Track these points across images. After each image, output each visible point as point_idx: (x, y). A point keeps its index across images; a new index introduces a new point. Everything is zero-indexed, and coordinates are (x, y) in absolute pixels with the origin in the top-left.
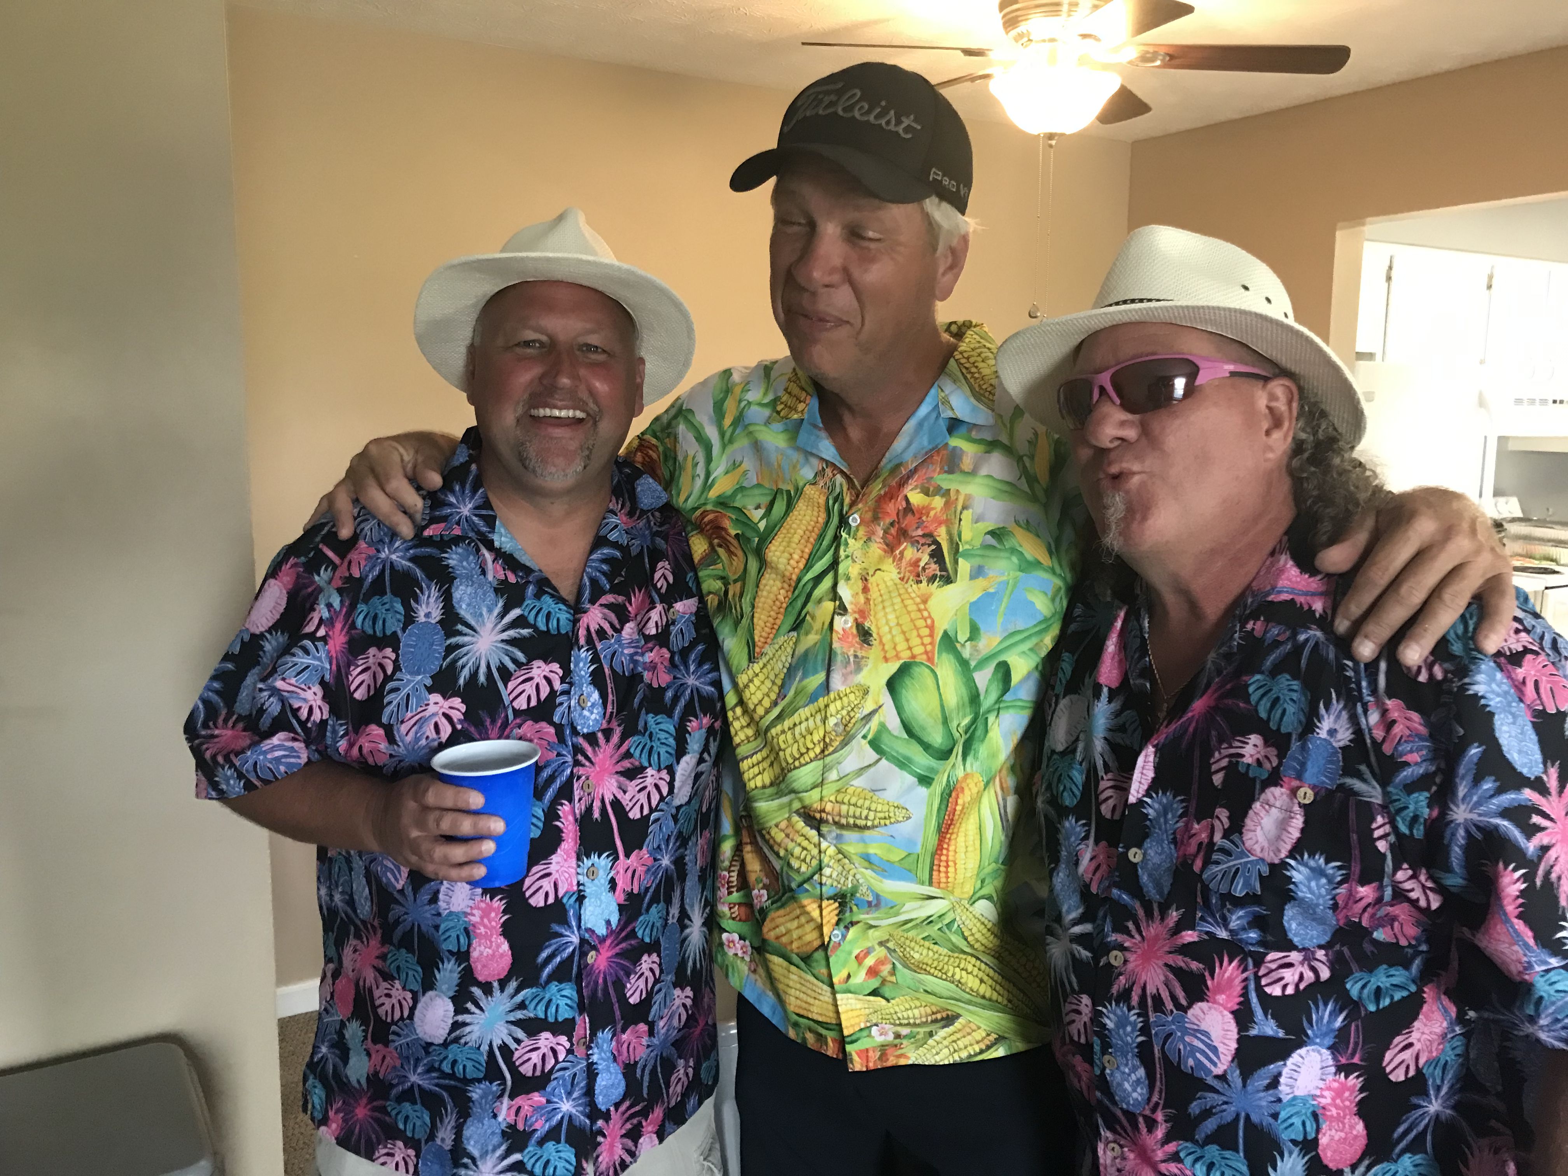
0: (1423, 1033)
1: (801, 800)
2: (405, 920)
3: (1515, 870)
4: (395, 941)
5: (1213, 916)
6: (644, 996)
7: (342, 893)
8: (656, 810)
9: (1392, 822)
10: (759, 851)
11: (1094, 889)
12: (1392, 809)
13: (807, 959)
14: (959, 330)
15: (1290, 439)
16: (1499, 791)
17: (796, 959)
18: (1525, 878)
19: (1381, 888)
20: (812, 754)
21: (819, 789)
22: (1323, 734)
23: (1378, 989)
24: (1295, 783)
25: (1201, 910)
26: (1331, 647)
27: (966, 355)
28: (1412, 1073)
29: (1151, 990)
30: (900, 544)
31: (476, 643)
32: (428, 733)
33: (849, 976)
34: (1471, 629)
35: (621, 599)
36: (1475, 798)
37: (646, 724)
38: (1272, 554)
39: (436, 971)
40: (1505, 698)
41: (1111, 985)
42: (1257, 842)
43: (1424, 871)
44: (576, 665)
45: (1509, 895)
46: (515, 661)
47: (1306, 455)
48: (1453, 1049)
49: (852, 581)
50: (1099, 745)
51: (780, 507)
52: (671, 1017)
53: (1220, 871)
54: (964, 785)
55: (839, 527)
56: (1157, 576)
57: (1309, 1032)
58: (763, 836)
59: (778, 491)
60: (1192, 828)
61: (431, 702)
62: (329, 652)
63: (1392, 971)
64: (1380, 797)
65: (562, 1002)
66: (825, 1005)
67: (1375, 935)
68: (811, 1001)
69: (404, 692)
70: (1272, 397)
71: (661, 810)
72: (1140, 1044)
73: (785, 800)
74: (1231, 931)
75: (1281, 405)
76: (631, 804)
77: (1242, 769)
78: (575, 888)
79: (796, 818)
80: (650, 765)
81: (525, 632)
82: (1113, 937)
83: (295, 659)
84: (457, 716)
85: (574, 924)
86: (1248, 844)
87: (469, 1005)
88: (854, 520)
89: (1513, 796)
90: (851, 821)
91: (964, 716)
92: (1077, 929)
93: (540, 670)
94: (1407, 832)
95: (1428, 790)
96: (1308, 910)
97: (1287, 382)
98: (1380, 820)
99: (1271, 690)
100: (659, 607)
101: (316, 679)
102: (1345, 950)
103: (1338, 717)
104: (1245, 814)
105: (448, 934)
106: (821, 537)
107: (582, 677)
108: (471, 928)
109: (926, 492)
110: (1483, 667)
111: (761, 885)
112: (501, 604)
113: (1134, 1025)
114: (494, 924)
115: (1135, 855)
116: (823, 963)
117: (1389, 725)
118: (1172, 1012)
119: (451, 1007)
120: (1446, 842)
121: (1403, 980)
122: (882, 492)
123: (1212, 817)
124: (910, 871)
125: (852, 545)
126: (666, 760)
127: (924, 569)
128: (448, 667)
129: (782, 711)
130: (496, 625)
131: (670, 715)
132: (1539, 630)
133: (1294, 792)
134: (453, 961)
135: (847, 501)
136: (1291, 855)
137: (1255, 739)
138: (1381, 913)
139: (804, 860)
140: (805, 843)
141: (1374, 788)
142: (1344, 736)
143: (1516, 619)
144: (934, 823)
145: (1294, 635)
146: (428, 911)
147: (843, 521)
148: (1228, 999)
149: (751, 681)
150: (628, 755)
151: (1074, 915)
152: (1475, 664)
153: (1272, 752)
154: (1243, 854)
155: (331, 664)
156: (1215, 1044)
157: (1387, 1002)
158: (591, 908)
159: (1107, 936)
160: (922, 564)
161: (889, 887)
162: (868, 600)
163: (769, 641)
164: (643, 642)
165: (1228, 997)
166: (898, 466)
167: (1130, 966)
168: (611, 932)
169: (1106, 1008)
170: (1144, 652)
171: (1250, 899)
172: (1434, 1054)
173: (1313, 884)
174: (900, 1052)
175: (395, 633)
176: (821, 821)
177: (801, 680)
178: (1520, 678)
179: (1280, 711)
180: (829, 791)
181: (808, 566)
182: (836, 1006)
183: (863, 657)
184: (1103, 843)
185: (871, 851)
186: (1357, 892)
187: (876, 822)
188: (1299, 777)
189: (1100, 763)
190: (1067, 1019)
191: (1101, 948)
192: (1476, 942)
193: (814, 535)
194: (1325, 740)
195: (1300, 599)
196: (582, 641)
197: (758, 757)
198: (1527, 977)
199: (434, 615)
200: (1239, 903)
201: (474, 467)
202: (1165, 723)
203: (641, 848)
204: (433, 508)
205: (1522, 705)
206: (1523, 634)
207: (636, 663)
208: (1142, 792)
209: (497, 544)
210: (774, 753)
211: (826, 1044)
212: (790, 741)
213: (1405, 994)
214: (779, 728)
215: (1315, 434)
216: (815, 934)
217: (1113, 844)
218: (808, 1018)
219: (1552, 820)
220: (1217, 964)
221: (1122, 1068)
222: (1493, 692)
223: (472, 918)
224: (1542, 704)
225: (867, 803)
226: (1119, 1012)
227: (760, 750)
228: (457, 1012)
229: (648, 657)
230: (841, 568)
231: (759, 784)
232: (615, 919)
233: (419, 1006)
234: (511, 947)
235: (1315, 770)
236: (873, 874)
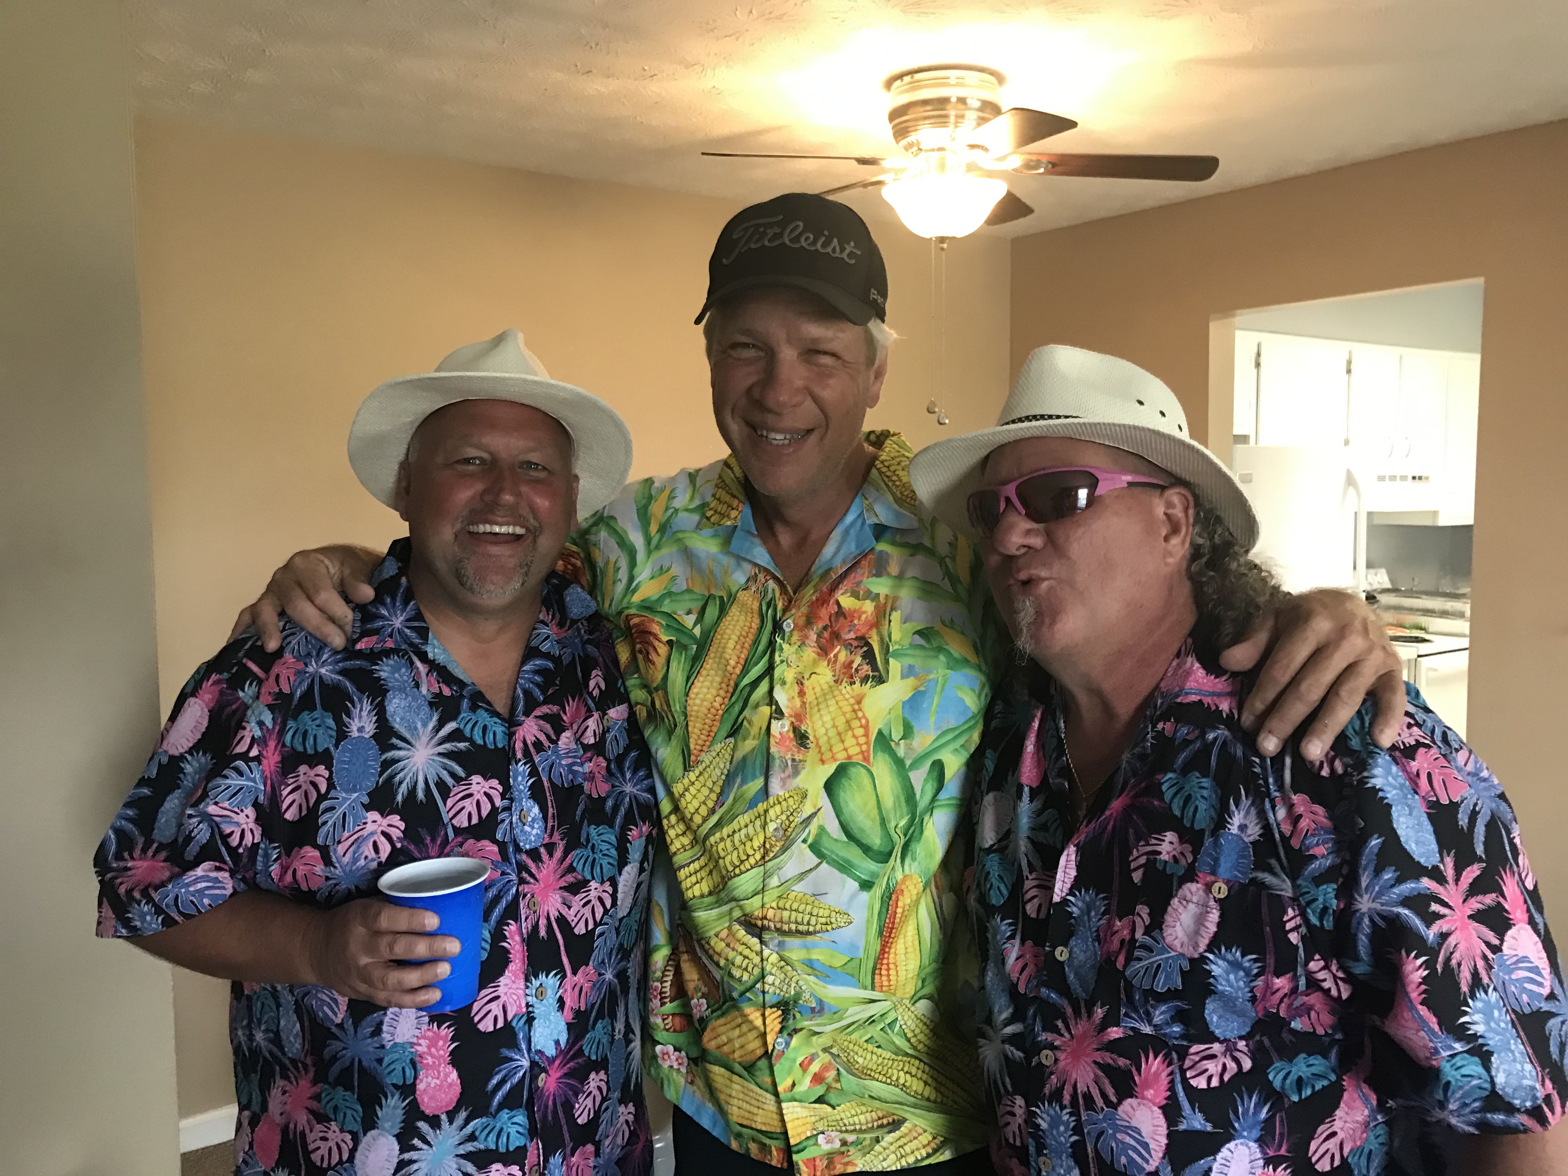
0: (1346, 1122)
1: (741, 908)
2: (344, 1056)
3: (1417, 957)
4: (331, 1078)
5: (1136, 1011)
6: (592, 1115)
7: (267, 1031)
8: (601, 924)
9: (1303, 914)
10: (696, 961)
11: (1022, 989)
12: (1303, 903)
13: (750, 1068)
14: (879, 439)
15: (1187, 545)
16: (1400, 881)
17: (738, 1068)
18: (1427, 965)
19: (1295, 978)
20: (752, 861)
21: (760, 896)
22: (1234, 830)
23: (1300, 1079)
24: (1210, 878)
25: (1125, 1006)
26: (1238, 745)
27: (886, 464)
28: (1337, 1163)
29: (1081, 1088)
30: (833, 647)
31: (412, 756)
32: (366, 853)
33: (794, 1085)
34: (1367, 724)
35: (556, 708)
36: (1377, 888)
37: (588, 835)
38: (1178, 655)
39: (378, 1108)
40: (1402, 790)
41: (1044, 1086)
42: (1176, 938)
43: (1335, 962)
44: (515, 779)
45: (1412, 982)
46: (453, 775)
47: (1204, 560)
48: (1377, 1137)
49: (787, 686)
50: (1023, 845)
51: (712, 612)
52: (616, 1136)
53: (1142, 967)
54: (903, 887)
55: (773, 633)
56: (1069, 679)
57: (1236, 1125)
58: (702, 947)
59: (711, 597)
60: (1114, 925)
61: (369, 820)
62: (263, 772)
63: (1312, 1060)
64: (1290, 890)
65: (513, 1130)
66: (770, 1114)
67: (1293, 1024)
68: (755, 1110)
69: (339, 812)
70: (1169, 505)
71: (606, 924)
72: (1073, 1145)
73: (726, 908)
74: (1155, 1026)
75: (1178, 512)
76: (576, 920)
77: (1160, 867)
78: (524, 1010)
79: (737, 927)
80: (593, 878)
81: (462, 745)
82: (1044, 1037)
83: (228, 781)
84: (396, 834)
85: (524, 1046)
86: (1169, 940)
87: (416, 1142)
88: (788, 625)
89: (1413, 885)
90: (793, 926)
91: (902, 817)
92: (1009, 1030)
93: (479, 785)
94: (1318, 924)
95: (1336, 882)
96: (1228, 1003)
97: (1183, 491)
98: (1290, 912)
99: (1182, 788)
100: (596, 715)
101: (250, 799)
102: (1266, 1040)
103: (1248, 813)
104: (1165, 911)
105: (392, 1067)
106: (756, 642)
107: (521, 792)
108: (417, 1059)
109: (856, 595)
110: (1380, 760)
111: (700, 994)
112: (435, 717)
113: (1067, 1124)
114: (442, 1052)
115: (1061, 954)
116: (767, 1072)
117: (1295, 819)
118: (1103, 1109)
119: (397, 1147)
120: (1353, 931)
121: (1322, 1069)
122: (814, 598)
123: (1133, 915)
124: (852, 976)
125: (787, 650)
126: (608, 871)
127: (857, 670)
128: (384, 783)
129: (720, 819)
130: (432, 738)
131: (611, 826)
132: (1429, 724)
133: (1208, 888)
134: (397, 1097)
135: (780, 606)
136: (1209, 949)
137: (1170, 836)
138: (1297, 1003)
139: (746, 969)
140: (747, 952)
141: (1284, 881)
142: (1254, 831)
143: (1408, 714)
144: (875, 926)
145: (1203, 734)
146: (370, 1045)
147: (777, 627)
148: (1157, 1093)
149: (687, 790)
150: (571, 869)
151: (1005, 1015)
152: (1372, 758)
153: (1187, 848)
154: (1164, 951)
155: (265, 785)
156: (1146, 1140)
157: (1309, 1092)
158: (539, 1030)
159: (1039, 1035)
160: (855, 666)
161: (833, 993)
162: (804, 703)
163: (705, 748)
164: (582, 752)
165: (1155, 1091)
166: (828, 571)
167: (1061, 1064)
168: (560, 1052)
169: (1039, 1108)
170: (1062, 753)
171: (1171, 995)
172: (1358, 1144)
173: (1232, 977)
174: (846, 1160)
175: (327, 749)
176: (764, 928)
177: (741, 786)
178: (1414, 771)
179: (1192, 809)
180: (770, 897)
181: (745, 671)
182: (781, 1115)
183: (801, 761)
184: (1029, 943)
185: (814, 957)
186: (1273, 984)
187: (818, 927)
188: (1213, 873)
189: (1024, 863)
190: (1002, 1122)
191: (1032, 1048)
192: (1386, 1029)
193: (749, 641)
194: (1236, 835)
195: (1207, 700)
196: (519, 755)
197: (696, 865)
198: (1434, 1063)
199: (367, 730)
200: (1161, 998)
201: (404, 580)
202: (1085, 823)
203: (587, 965)
204: (364, 621)
205: (1417, 797)
206: (1415, 729)
207: (575, 773)
208: (1066, 891)
209: (431, 656)
210: (714, 861)
211: (770, 1153)
212: (730, 849)
213: (1326, 1083)
214: (718, 835)
215: (1212, 539)
216: (757, 1043)
217: (1039, 943)
218: (752, 1129)
219: (1450, 907)
220: (1143, 1060)
221: (1057, 1169)
222: (1390, 785)
223: (418, 1048)
224: (1436, 795)
225: (809, 908)
226: (1052, 1112)
227: (698, 859)
228: (402, 1151)
229: (587, 767)
230: (777, 673)
231: (697, 893)
232: (563, 1038)
233: (360, 1148)
234: (460, 1076)
235: (1229, 865)
236: (816, 980)
